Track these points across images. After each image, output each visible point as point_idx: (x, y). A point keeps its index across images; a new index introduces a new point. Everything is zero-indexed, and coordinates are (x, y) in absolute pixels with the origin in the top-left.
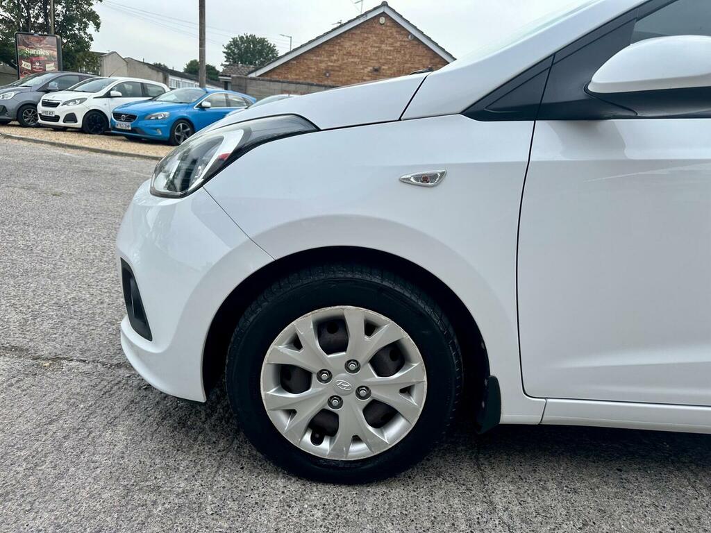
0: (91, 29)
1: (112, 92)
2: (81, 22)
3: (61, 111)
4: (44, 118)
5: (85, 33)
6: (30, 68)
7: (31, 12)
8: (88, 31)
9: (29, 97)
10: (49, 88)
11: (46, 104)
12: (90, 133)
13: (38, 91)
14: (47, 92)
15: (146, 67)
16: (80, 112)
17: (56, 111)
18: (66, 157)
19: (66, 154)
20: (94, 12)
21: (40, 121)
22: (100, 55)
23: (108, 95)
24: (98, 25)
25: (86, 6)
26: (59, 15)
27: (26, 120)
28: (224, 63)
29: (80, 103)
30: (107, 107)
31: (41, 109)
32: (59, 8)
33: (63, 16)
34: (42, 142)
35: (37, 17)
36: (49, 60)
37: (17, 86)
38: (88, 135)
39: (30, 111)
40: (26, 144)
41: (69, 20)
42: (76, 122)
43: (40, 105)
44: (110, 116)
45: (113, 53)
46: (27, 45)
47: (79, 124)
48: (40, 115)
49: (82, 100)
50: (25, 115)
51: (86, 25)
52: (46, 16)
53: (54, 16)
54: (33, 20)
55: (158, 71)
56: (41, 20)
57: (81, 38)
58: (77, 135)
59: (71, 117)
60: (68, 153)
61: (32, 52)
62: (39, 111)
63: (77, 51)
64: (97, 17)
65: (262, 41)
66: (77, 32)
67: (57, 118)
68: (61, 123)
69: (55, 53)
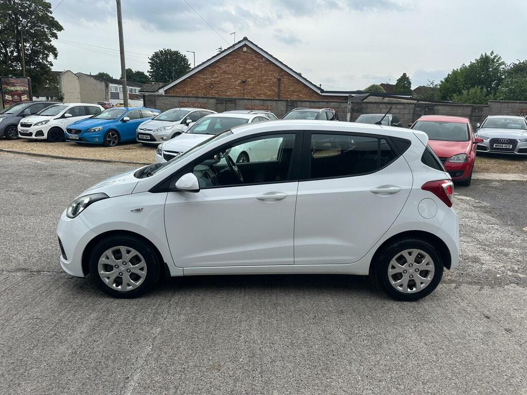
0: (51, 58)
1: (65, 115)
2: (44, 54)
3: (33, 129)
4: (22, 134)
5: (47, 61)
6: (11, 99)
7: (7, 49)
8: (49, 59)
9: (12, 121)
10: (24, 114)
11: (23, 125)
12: (53, 142)
13: (17, 116)
14: (24, 116)
15: (93, 78)
16: (46, 129)
17: (30, 130)
18: (38, 164)
19: (39, 162)
20: (52, 47)
21: (20, 136)
22: (58, 73)
23: (63, 117)
24: (56, 55)
25: (46, 43)
26: (28, 50)
27: (11, 135)
28: (149, 70)
29: (45, 123)
30: (64, 124)
31: (20, 128)
32: (28, 45)
33: (31, 50)
34: (22, 153)
35: (12, 52)
36: (24, 93)
37: (3, 113)
38: (52, 143)
39: (13, 130)
40: (12, 155)
41: (35, 53)
42: (43, 136)
43: (19, 125)
44: (65, 130)
45: (68, 71)
46: (8, 84)
47: (45, 136)
48: (20, 132)
49: (47, 122)
50: (10, 133)
51: (47, 56)
52: (18, 52)
53: (24, 50)
54: (9, 54)
55: (101, 81)
56: (15, 54)
57: (45, 65)
58: (44, 144)
59: (40, 133)
60: (40, 161)
61: (12, 88)
62: (19, 130)
63: (42, 75)
64: (55, 49)
65: (176, 53)
66: (41, 61)
67: (31, 134)
68: (33, 137)
69: (27, 89)
